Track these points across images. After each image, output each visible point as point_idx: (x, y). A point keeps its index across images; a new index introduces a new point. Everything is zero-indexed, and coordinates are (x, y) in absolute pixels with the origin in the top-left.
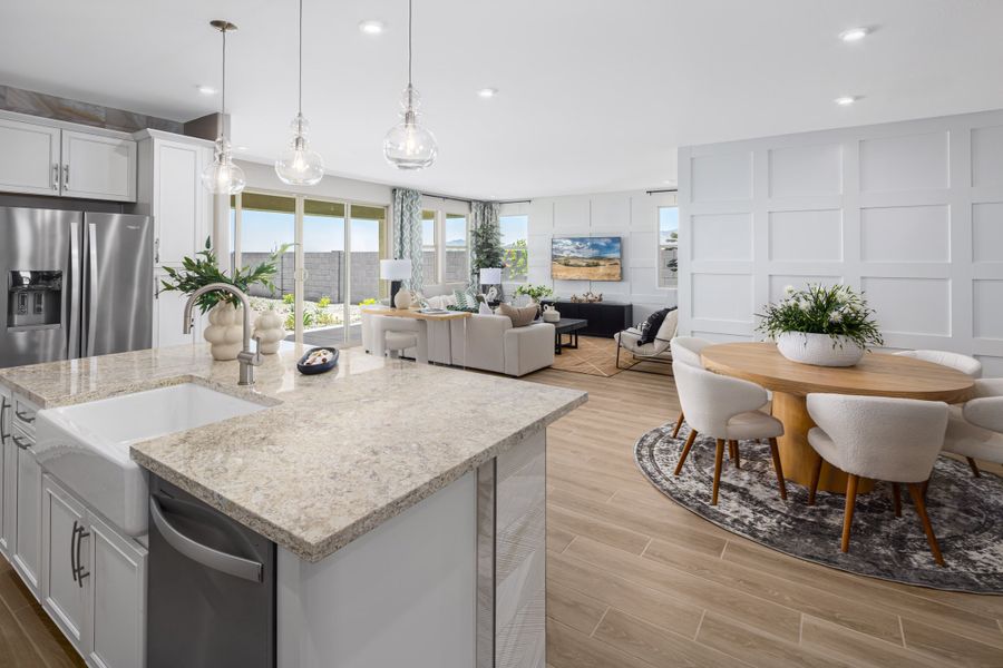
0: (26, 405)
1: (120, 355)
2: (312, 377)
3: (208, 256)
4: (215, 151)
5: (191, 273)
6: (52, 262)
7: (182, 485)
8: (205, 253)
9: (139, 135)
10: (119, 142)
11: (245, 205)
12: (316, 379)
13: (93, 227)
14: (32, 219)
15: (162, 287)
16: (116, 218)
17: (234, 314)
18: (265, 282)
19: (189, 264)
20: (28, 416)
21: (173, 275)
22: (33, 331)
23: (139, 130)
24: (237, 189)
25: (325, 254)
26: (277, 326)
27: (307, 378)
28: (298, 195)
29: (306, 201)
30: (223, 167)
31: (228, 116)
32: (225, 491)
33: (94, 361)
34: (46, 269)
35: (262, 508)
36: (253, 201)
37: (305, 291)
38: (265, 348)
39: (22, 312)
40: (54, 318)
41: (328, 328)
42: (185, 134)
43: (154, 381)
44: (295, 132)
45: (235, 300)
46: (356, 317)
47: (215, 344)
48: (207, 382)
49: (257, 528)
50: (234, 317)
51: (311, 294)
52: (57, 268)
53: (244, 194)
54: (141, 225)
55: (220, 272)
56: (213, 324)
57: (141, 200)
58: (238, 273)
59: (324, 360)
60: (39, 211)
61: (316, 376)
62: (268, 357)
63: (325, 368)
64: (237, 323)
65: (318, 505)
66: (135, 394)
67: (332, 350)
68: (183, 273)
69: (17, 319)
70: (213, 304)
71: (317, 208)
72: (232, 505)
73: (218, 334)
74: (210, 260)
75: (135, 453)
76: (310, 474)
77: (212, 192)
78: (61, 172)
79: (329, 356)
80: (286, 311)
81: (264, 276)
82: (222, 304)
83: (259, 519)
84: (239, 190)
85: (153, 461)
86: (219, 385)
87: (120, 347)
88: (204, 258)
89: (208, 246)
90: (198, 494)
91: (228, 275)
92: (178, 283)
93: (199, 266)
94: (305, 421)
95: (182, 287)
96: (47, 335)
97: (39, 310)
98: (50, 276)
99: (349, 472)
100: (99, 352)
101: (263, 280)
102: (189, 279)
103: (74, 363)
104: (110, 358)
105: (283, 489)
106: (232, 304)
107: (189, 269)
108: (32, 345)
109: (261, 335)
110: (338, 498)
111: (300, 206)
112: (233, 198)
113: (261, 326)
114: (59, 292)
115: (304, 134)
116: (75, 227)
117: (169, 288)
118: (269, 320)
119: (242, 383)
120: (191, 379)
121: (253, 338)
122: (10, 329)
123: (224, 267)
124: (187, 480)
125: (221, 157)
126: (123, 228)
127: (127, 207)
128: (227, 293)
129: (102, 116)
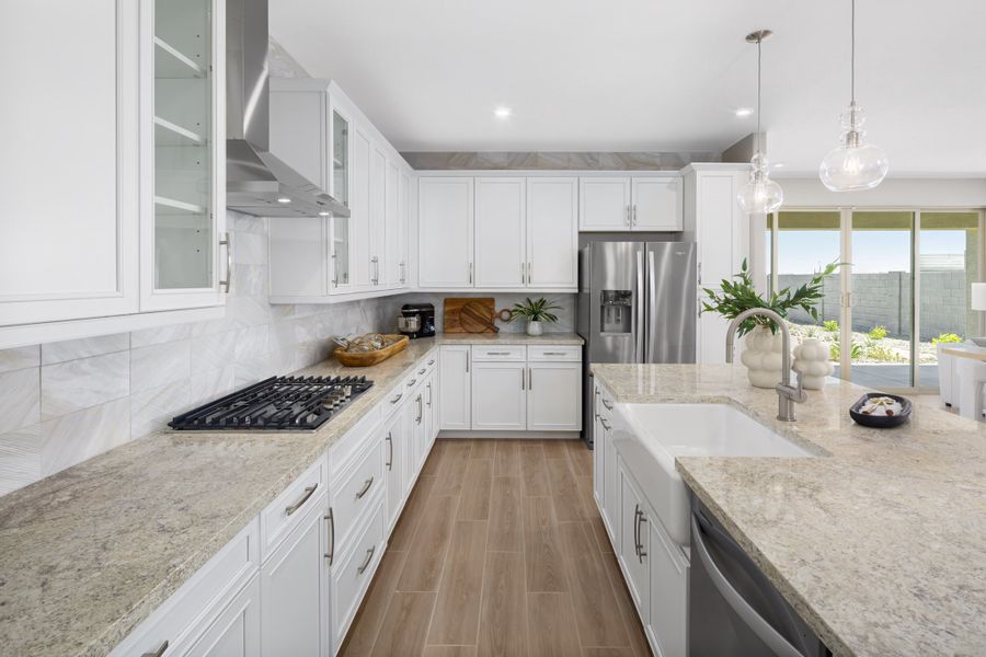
0: (608, 396)
1: (671, 366)
2: (872, 431)
3: (745, 278)
4: (751, 169)
5: (728, 295)
6: (626, 285)
7: (721, 519)
8: (742, 275)
9: (685, 170)
10: (669, 179)
11: (782, 226)
12: (877, 434)
13: (651, 254)
14: (615, 248)
15: (704, 308)
16: (669, 245)
17: (771, 340)
18: (807, 308)
19: (726, 286)
20: (609, 405)
21: (712, 297)
22: (615, 336)
23: (685, 165)
24: (774, 206)
25: (881, 276)
26: (821, 359)
27: (863, 430)
28: (845, 208)
29: (854, 214)
30: (760, 185)
31: (764, 134)
32: (764, 547)
33: (653, 366)
34: (623, 289)
35: (811, 594)
36: (792, 220)
37: (854, 319)
38: (807, 381)
39: (608, 322)
40: (628, 330)
41: (884, 363)
42: (723, 161)
43: (698, 395)
44: (847, 128)
45: (773, 326)
46: (928, 356)
47: (752, 369)
48: (744, 408)
49: (805, 616)
50: (771, 343)
51: (860, 322)
52: (629, 289)
53: (780, 214)
54: (687, 251)
55: (757, 295)
56: (751, 349)
57: (687, 229)
58: (776, 297)
59: (889, 412)
60: (618, 243)
61: (877, 431)
62: (811, 392)
63: (889, 423)
64: (774, 350)
65: (895, 629)
66: (682, 405)
67: (898, 399)
68: (721, 295)
69: (607, 326)
70: (750, 328)
71: (869, 220)
72: (773, 569)
73: (756, 359)
74: (746, 283)
75: (679, 466)
76: (878, 574)
77: (748, 213)
78: (631, 212)
79: (896, 408)
80: (829, 340)
81: (806, 300)
82: (758, 328)
83: (808, 607)
84: (775, 208)
85: (693, 480)
86: (757, 415)
87: (672, 359)
88: (740, 281)
89: (744, 268)
90: (737, 537)
91: (765, 298)
92: (717, 305)
93: (736, 289)
94: (866, 491)
95: (721, 309)
96: (624, 340)
97: (619, 320)
98: (627, 295)
99: (946, 599)
100: (657, 361)
101: (803, 305)
102: (727, 301)
103: (640, 366)
104: (665, 366)
105: (839, 578)
106: (770, 330)
107: (726, 292)
108: (616, 348)
109: (802, 367)
110: (930, 635)
111: (846, 220)
112: (770, 216)
113: (801, 357)
114: (630, 308)
115: (858, 127)
116: (640, 255)
117: (709, 309)
118: (812, 351)
119: (782, 418)
120: (729, 401)
121: (793, 368)
122: (602, 334)
123: (760, 290)
124: (724, 515)
125: (757, 175)
126: (673, 255)
127: (675, 236)
128: (764, 318)
129: (658, 161)
